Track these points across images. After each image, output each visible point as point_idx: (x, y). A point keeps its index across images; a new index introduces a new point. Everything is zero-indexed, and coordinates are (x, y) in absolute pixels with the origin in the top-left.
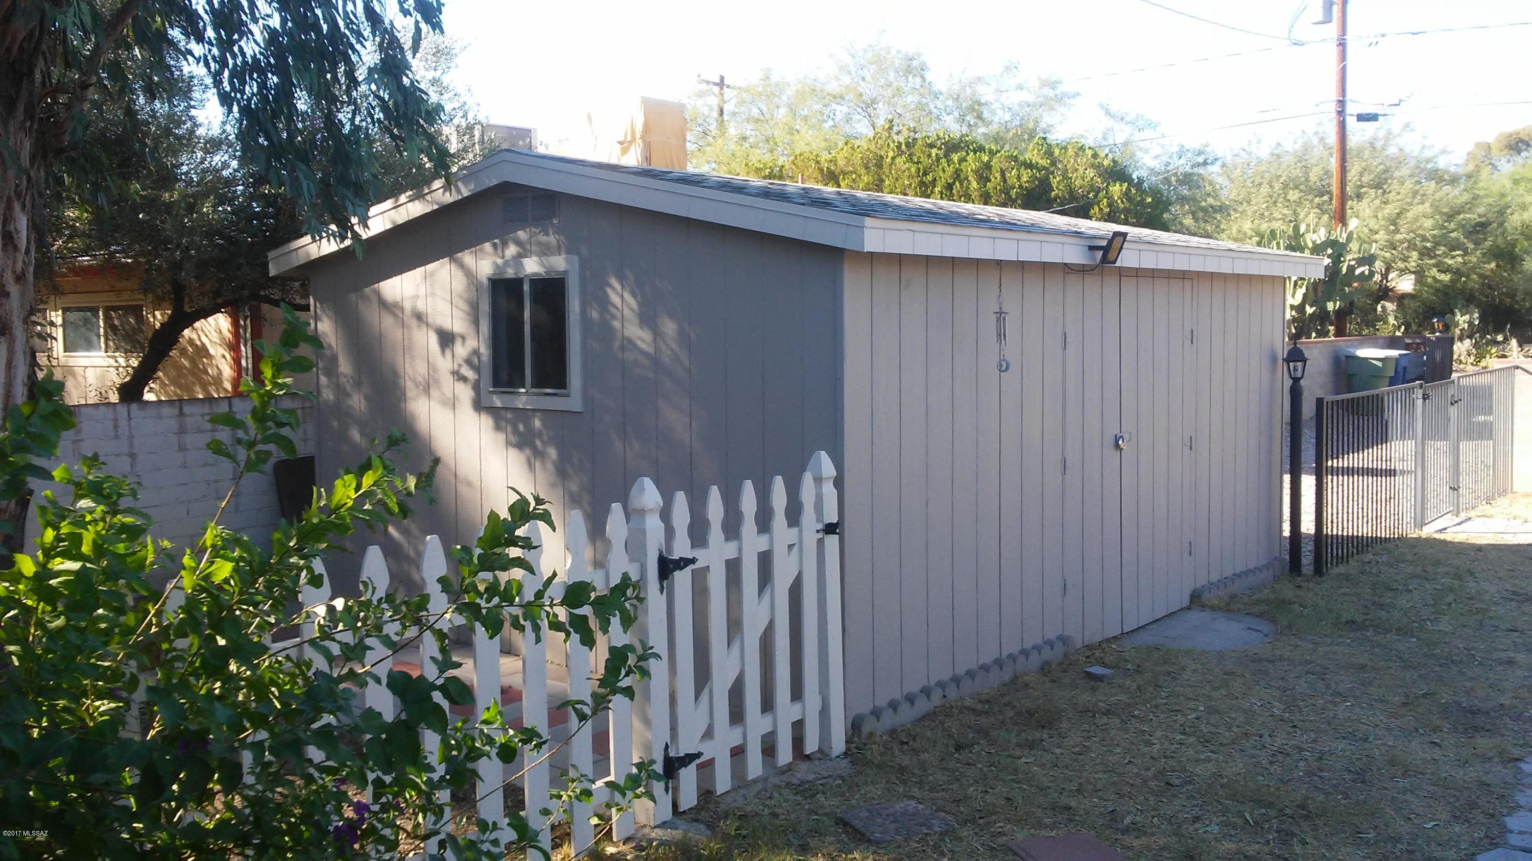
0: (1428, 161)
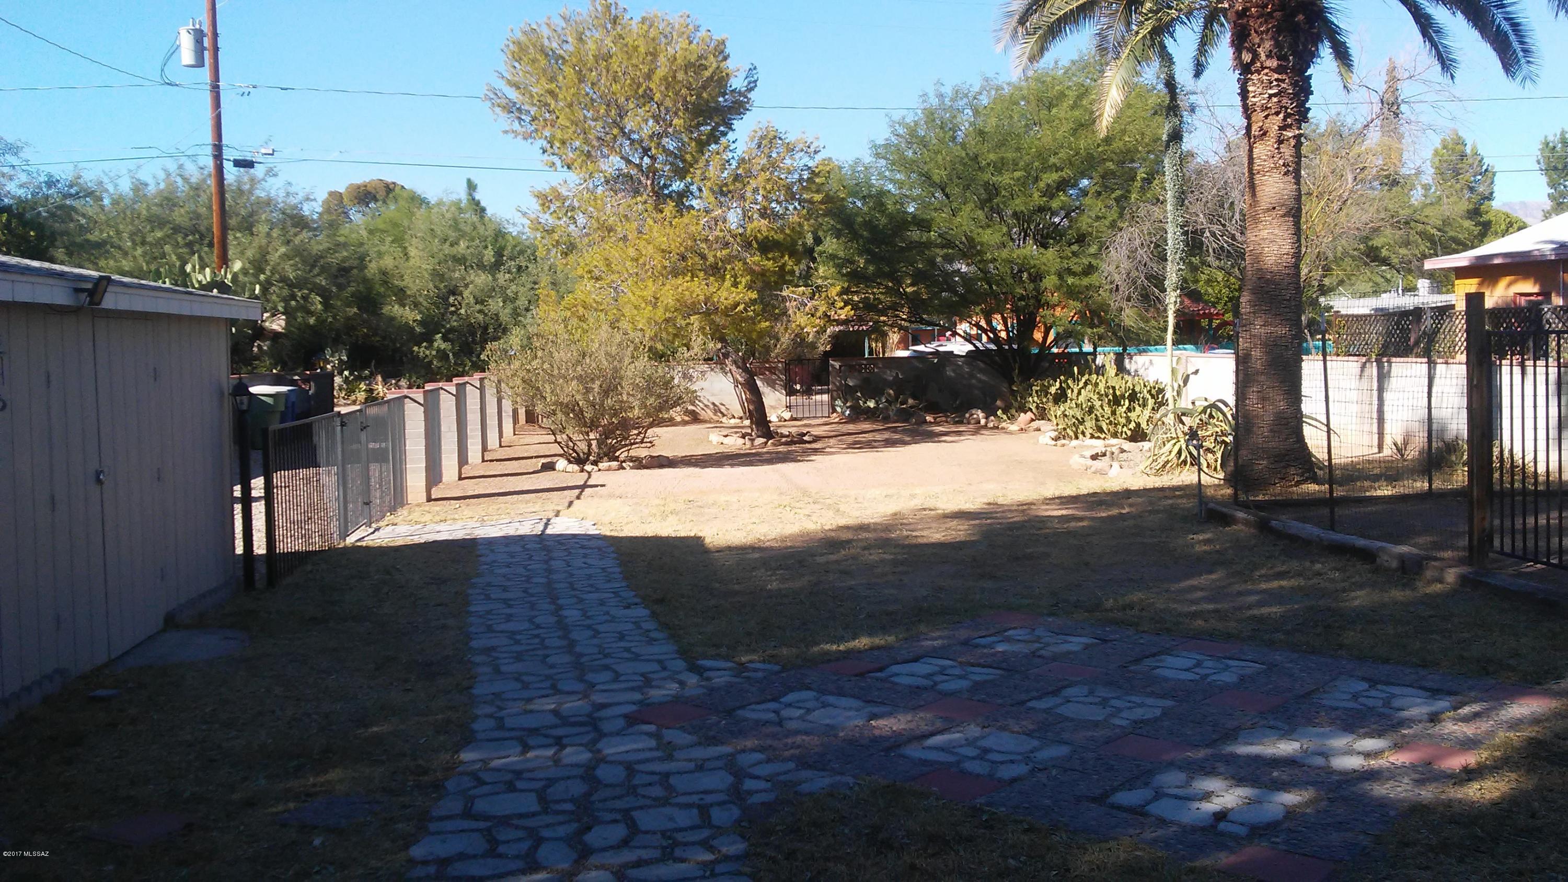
0: (293, 208)
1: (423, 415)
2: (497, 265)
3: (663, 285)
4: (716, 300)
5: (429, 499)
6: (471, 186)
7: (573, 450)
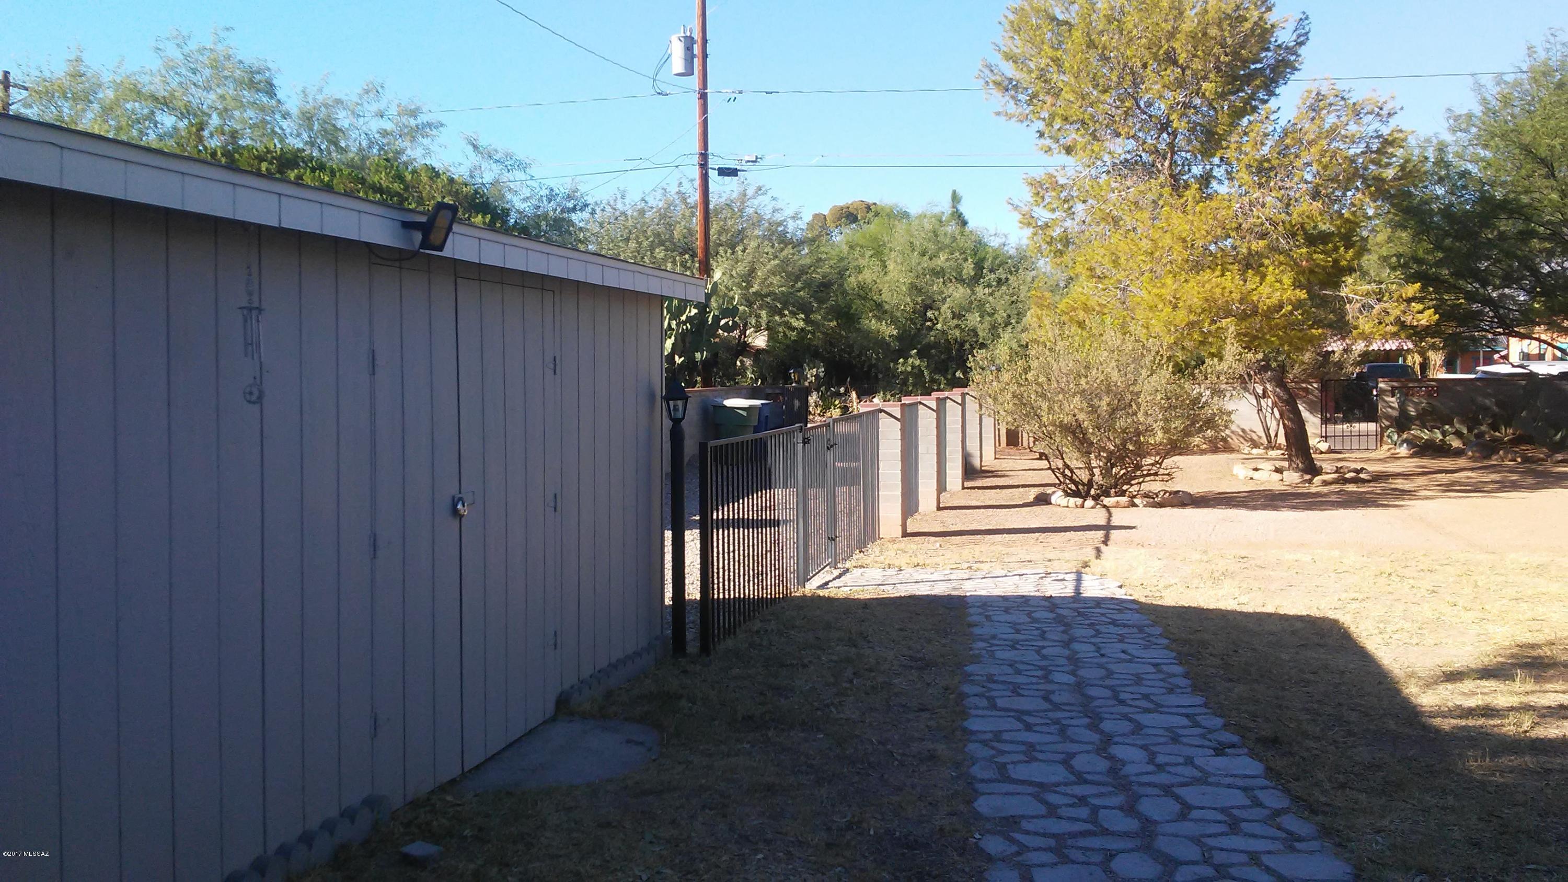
0: (780, 224)
1: (899, 433)
2: (977, 278)
3: (1186, 281)
4: (1255, 298)
5: (905, 534)
6: (956, 198)
7: (1071, 479)
